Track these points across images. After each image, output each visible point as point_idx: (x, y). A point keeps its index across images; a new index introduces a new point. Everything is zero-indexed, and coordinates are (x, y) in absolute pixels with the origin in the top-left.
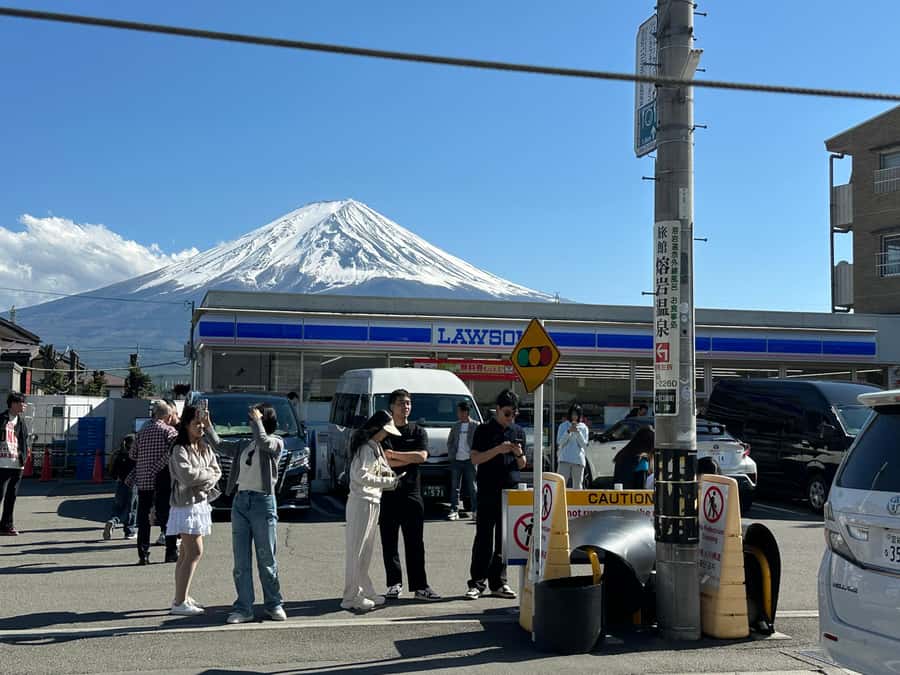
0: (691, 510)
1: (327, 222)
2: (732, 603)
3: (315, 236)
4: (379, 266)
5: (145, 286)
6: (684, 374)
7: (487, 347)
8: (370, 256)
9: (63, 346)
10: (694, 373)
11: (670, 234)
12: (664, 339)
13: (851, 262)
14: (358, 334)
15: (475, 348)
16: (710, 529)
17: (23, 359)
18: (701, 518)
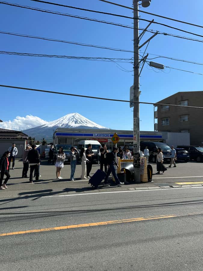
0: (139, 162)
1: (73, 117)
2: (145, 177)
3: (71, 119)
4: (81, 124)
5: (43, 127)
6: (138, 142)
7: (102, 137)
8: (80, 122)
9: (32, 137)
10: (140, 141)
11: (136, 120)
12: (135, 136)
13: (157, 123)
14: (81, 135)
15: (100, 137)
16: (142, 165)
17: (26, 139)
18: (141, 164)
